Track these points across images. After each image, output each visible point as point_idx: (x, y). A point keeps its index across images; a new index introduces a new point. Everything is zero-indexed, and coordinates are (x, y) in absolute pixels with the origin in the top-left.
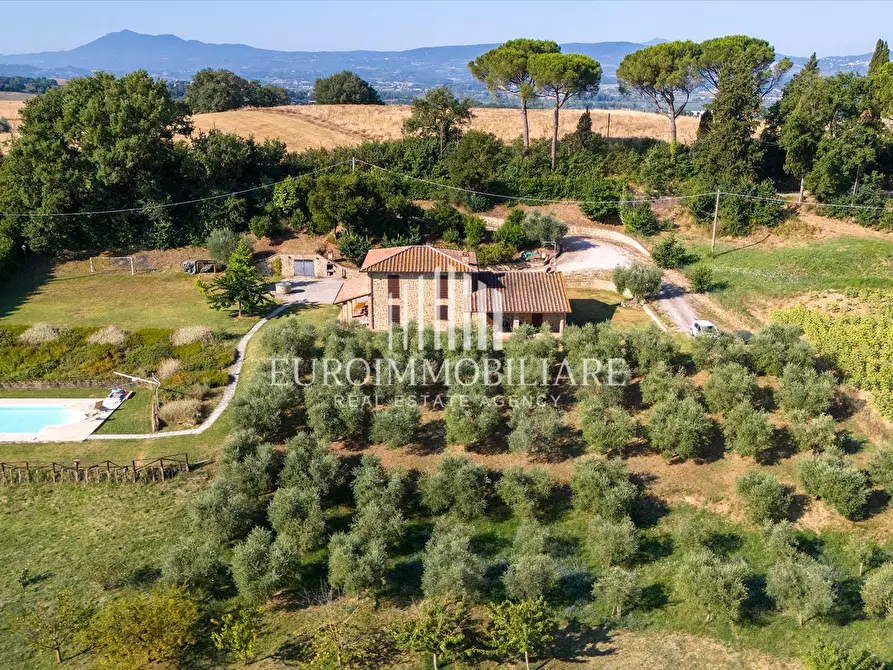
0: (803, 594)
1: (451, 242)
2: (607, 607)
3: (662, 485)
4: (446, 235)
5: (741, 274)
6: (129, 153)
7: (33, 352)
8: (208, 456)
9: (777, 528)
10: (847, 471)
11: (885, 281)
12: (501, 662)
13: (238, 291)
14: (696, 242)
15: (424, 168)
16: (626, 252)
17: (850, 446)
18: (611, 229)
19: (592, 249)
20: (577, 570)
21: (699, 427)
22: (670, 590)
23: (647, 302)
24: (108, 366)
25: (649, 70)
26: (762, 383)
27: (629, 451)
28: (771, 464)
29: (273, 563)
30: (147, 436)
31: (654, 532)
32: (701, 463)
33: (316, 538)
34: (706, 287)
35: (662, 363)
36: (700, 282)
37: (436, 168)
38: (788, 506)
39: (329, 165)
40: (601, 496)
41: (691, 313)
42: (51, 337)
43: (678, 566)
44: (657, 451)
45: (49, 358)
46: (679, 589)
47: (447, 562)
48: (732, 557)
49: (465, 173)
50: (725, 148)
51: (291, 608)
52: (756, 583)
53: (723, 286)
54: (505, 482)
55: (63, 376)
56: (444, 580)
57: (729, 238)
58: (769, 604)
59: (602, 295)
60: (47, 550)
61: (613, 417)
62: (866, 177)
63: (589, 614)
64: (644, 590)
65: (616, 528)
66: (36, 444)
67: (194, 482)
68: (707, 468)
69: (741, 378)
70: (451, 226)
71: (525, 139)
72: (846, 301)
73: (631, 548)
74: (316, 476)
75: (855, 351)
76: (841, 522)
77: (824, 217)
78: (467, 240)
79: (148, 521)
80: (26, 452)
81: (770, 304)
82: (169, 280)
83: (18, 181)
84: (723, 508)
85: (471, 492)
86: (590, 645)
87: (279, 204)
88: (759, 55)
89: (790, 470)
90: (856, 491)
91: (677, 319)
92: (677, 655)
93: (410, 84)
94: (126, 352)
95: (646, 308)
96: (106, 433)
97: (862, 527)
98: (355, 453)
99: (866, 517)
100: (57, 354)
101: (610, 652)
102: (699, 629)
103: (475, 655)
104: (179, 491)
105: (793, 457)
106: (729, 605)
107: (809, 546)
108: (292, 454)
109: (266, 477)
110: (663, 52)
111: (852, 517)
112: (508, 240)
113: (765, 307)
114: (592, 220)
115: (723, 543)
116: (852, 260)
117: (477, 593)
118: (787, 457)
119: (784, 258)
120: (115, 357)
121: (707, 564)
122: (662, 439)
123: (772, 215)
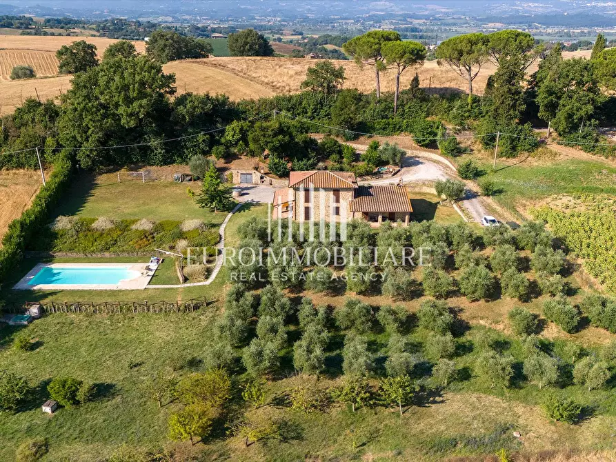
0: (542, 372)
1: (335, 162)
2: (439, 380)
3: (467, 314)
4: (332, 157)
5: (511, 183)
6: (142, 110)
7: (101, 235)
8: (215, 298)
9: (529, 339)
10: (567, 307)
11: (597, 188)
12: (387, 407)
13: (216, 197)
14: (484, 161)
15: (315, 112)
16: (441, 168)
17: (570, 292)
18: (431, 152)
19: (420, 165)
20: (422, 360)
21: (488, 282)
22: (472, 370)
23: (455, 202)
24: (146, 243)
25: (456, 52)
26: (522, 254)
27: (449, 294)
28: (527, 302)
29: (266, 357)
30: (179, 286)
31: (462, 340)
32: (488, 301)
33: (283, 343)
34: (490, 193)
35: (466, 244)
36: (487, 190)
37: (323, 112)
38: (535, 326)
39: (256, 110)
40: (435, 321)
41: (481, 209)
42: (109, 226)
43: (476, 358)
44: (464, 295)
45: (111, 238)
46: (477, 370)
47: (356, 357)
48: (506, 353)
49: (342, 118)
50: (503, 103)
51: (274, 380)
52: (518, 367)
53: (500, 192)
54: (381, 313)
55: (121, 249)
56: (355, 366)
57: (504, 159)
58: (525, 378)
59: (428, 196)
60: (138, 350)
61: (440, 276)
62: (588, 123)
63: (430, 382)
64: (459, 371)
65: (443, 339)
66: (118, 291)
67: (209, 313)
68: (491, 304)
69: (511, 253)
70: (334, 151)
71: (377, 93)
72: (573, 201)
73: (451, 349)
74: (279, 310)
75: (577, 234)
76: (564, 335)
77: (562, 146)
78: (344, 160)
79: (190, 334)
80: (115, 296)
81: (528, 203)
82: (166, 186)
83: (73, 126)
84: (500, 327)
85: (363, 319)
86: (431, 399)
87: (229, 138)
88: (524, 43)
89: (537, 306)
90: (572, 318)
91: (474, 214)
92: (477, 404)
93: (279, 19)
94: (155, 235)
95: (455, 206)
96: (155, 284)
97: (575, 337)
98: (296, 295)
99: (577, 332)
100: (115, 236)
101: (442, 402)
102: (488, 391)
103: (375, 403)
104: (202, 317)
105: (539, 298)
106: (504, 379)
107: (546, 348)
108: (264, 298)
109: (252, 310)
110: (465, 41)
111: (569, 332)
112: (369, 161)
113: (525, 206)
114: (420, 146)
115: (501, 346)
116: (578, 175)
117: (372, 373)
118: (536, 297)
119: (537, 172)
120: (149, 238)
121: (492, 358)
122: (467, 289)
123: (530, 145)
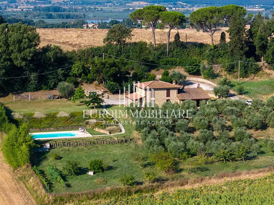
5: (251, 89)
19: (194, 84)
24: (70, 122)
25: (205, 18)
32: (262, 130)
34: (243, 93)
36: (241, 91)
44: (251, 128)
53: (247, 93)
57: (242, 78)
71: (154, 44)
77: (271, 70)
86: (253, 158)
87: (75, 72)
101: (258, 158)
114: (190, 74)
119: (263, 84)
123: (255, 70)
